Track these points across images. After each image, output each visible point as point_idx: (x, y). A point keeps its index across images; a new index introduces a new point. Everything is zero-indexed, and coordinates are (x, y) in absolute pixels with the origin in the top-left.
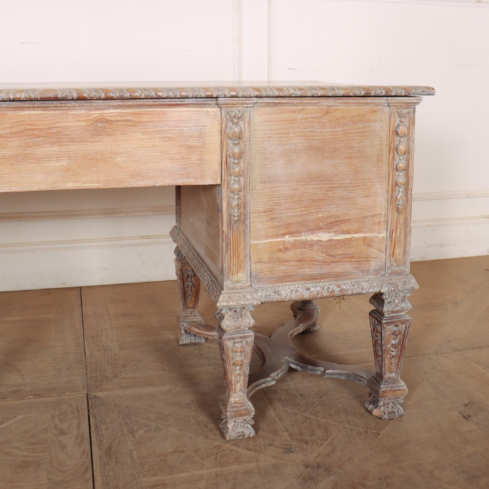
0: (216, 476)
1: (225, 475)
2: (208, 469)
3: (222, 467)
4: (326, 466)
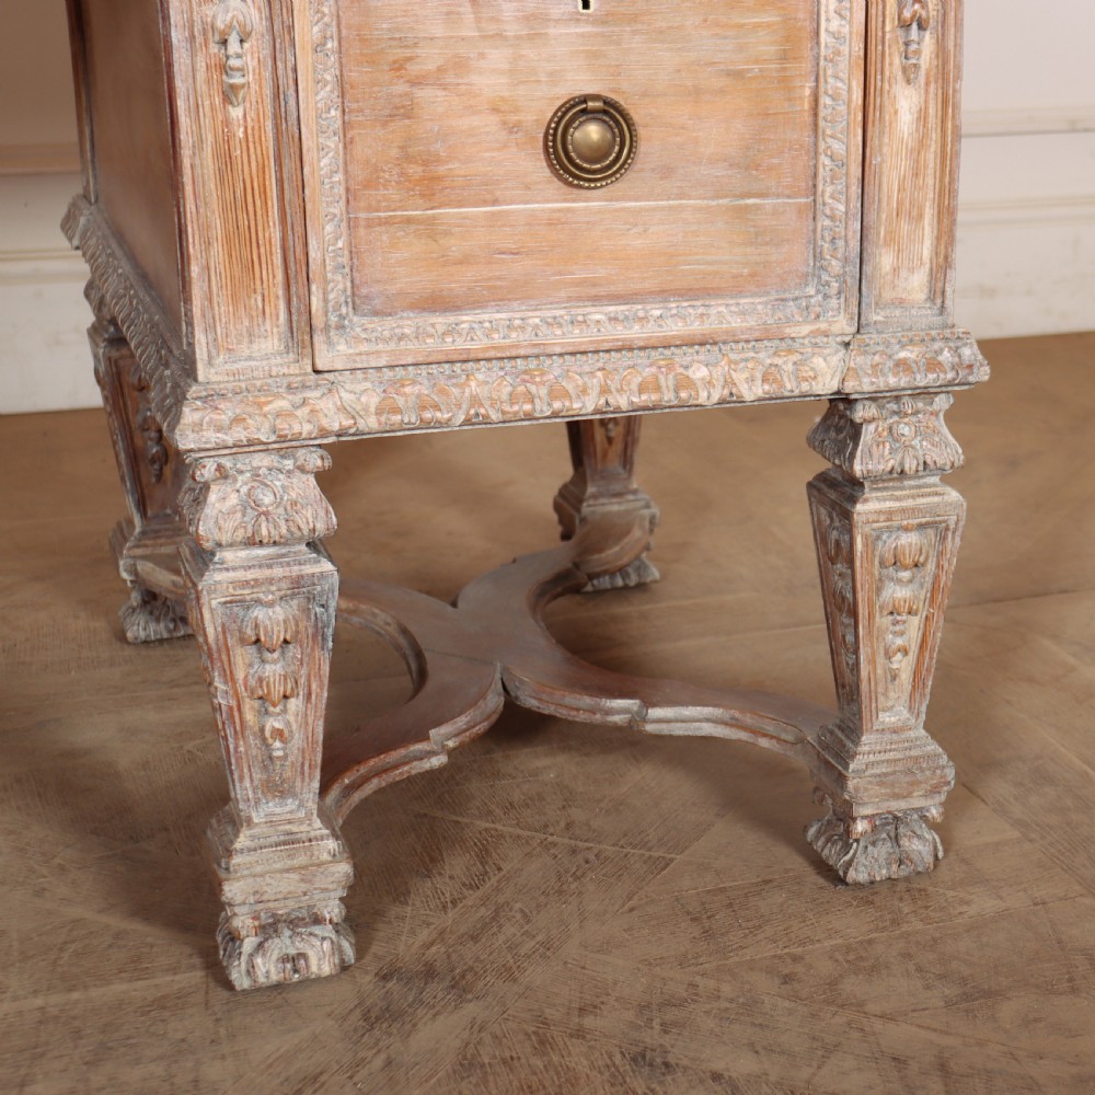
0: (40, 1022)
1: (75, 1018)
2: (15, 999)
3: (71, 989)
4: (457, 971)
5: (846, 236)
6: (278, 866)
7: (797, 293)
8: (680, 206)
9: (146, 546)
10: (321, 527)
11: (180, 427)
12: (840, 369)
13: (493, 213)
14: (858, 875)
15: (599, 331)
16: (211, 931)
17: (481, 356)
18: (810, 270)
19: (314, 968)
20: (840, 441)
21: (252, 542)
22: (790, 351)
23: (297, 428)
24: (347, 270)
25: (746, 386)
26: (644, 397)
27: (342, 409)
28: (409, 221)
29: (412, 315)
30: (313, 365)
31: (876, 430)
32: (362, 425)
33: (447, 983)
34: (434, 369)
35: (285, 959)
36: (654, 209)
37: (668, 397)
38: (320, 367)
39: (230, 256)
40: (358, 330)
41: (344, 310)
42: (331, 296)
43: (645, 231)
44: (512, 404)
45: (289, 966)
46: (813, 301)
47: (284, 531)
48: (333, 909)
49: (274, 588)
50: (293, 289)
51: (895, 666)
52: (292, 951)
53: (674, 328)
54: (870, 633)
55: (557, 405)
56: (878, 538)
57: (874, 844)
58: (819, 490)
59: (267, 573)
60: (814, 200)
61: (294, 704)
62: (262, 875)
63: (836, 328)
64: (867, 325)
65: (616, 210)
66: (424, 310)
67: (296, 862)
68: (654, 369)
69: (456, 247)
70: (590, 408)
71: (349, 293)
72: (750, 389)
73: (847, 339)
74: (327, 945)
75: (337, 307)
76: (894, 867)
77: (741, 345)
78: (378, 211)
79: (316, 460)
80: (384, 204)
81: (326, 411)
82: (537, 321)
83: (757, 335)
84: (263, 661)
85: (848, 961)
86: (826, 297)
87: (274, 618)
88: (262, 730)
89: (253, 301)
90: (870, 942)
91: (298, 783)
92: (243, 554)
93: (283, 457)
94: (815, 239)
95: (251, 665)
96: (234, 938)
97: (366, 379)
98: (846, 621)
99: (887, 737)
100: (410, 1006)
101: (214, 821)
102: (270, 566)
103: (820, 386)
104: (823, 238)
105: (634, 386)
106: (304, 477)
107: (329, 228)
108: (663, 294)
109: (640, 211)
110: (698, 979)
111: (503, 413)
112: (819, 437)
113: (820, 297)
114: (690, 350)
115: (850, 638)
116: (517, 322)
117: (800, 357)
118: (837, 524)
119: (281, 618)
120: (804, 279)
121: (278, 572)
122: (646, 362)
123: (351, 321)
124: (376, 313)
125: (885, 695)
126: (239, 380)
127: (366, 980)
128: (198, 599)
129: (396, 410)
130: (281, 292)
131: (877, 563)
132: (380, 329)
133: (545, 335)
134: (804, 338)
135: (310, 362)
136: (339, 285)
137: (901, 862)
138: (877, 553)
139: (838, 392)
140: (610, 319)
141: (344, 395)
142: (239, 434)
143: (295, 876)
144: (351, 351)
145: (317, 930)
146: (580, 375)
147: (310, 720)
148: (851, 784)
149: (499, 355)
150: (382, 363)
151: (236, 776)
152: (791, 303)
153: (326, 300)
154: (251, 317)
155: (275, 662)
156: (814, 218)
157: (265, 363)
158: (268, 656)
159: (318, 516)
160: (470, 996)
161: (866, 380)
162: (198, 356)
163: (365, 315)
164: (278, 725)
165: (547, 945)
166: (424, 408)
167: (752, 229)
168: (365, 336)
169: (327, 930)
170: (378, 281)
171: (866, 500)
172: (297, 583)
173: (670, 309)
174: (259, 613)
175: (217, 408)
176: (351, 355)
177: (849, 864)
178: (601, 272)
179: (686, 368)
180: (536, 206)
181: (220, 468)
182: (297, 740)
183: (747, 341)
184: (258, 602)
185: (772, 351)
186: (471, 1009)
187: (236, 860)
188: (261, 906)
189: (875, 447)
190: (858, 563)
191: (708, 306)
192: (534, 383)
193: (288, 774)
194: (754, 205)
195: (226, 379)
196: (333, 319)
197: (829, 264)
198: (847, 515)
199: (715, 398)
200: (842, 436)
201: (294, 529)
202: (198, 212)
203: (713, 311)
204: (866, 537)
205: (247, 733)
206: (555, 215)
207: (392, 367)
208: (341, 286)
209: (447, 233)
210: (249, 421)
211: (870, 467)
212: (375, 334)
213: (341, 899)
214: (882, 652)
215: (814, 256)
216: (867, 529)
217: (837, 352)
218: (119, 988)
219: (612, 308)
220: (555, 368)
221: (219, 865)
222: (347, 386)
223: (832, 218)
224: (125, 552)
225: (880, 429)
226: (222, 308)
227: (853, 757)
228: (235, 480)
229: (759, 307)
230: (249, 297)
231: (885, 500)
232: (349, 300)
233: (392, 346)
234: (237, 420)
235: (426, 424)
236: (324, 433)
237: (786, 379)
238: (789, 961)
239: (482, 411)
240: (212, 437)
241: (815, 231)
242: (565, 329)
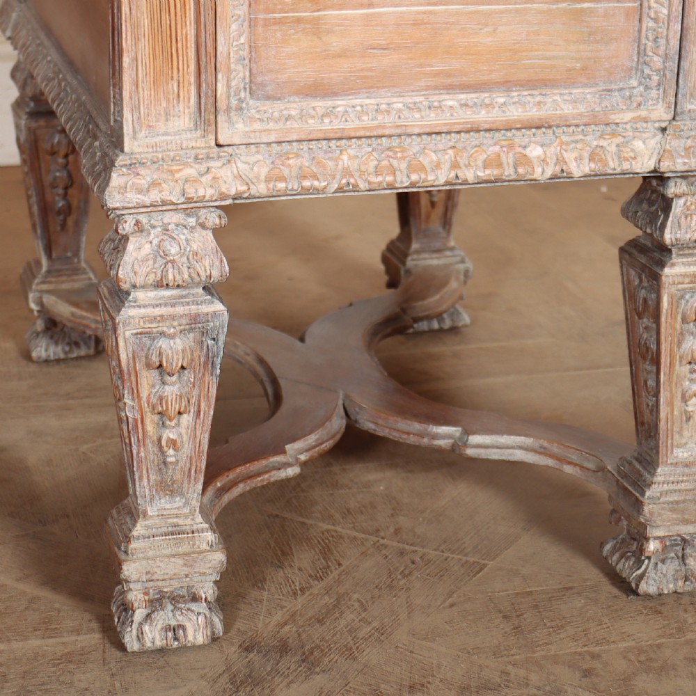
5: (667, 36)
6: (167, 552)
7: (621, 85)
8: (525, 9)
9: (50, 282)
10: (216, 274)
11: (109, 189)
12: (657, 151)
13: (368, 15)
14: (648, 587)
15: (452, 115)
16: (106, 601)
17: (353, 134)
18: (634, 65)
19: (190, 638)
20: (652, 213)
21: (160, 285)
22: (614, 134)
23: (201, 192)
24: (247, 61)
25: (575, 164)
26: (488, 172)
27: (239, 177)
28: (299, 21)
29: (297, 99)
30: (216, 140)
31: (685, 204)
32: (253, 191)
33: (298, 658)
34: (313, 145)
35: (168, 628)
36: (502, 12)
37: (509, 172)
38: (221, 142)
39: (154, 49)
40: (253, 111)
41: (243, 95)
42: (233, 83)
43: (494, 30)
44: (377, 175)
45: (170, 634)
46: (635, 91)
47: (186, 276)
48: (208, 590)
49: (175, 323)
50: (203, 77)
51: (690, 409)
52: (173, 623)
53: (516, 113)
54: (670, 379)
55: (414, 177)
56: (682, 297)
57: (663, 561)
58: (630, 254)
59: (171, 310)
60: (641, 5)
61: (186, 419)
62: (154, 559)
63: (654, 116)
64: (682, 113)
65: (471, 13)
66: (307, 95)
67: (181, 550)
68: (497, 148)
69: (335, 43)
70: (442, 180)
71: (247, 80)
72: (578, 166)
73: (664, 125)
74: (201, 619)
75: (237, 92)
76: (680, 583)
77: (571, 129)
78: (273, 12)
79: (214, 219)
80: (279, 7)
81: (225, 179)
82: (400, 105)
83: (586, 120)
84: (164, 383)
85: (639, 661)
86: (647, 88)
87: (175, 348)
88: (160, 440)
89: (170, 86)
90: (659, 646)
91: (186, 485)
92: (152, 294)
93: (188, 215)
94: (639, 38)
95: (153, 386)
96: (127, 608)
97: (258, 152)
98: (649, 368)
99: (680, 470)
100: (268, 674)
101: (114, 512)
102: (173, 305)
103: (639, 165)
104: (647, 38)
105: (480, 163)
106: (204, 232)
107: (234, 27)
108: (507, 85)
109: (490, 13)
110: (510, 668)
111: (370, 183)
112: (632, 209)
113: (641, 89)
114: (528, 133)
115: (651, 383)
116: (383, 107)
117: (622, 139)
118: (645, 284)
119: (180, 348)
120: (628, 73)
121: (179, 310)
122: (491, 142)
123: (247, 104)
124: (268, 98)
125: (680, 433)
126: (157, 152)
127: (232, 650)
128: (115, 330)
129: (282, 179)
130: (193, 80)
131: (679, 318)
132: (271, 111)
133: (406, 118)
134: (626, 123)
135: (214, 137)
136: (240, 74)
137: (686, 579)
138: (680, 311)
139: (655, 171)
140: (462, 105)
141: (240, 165)
142: (154, 196)
143: (180, 561)
144: (247, 129)
145: (194, 606)
146: (435, 152)
147: (198, 434)
148: (646, 509)
149: (368, 134)
150: (272, 139)
151: (137, 477)
152: (617, 93)
153: (229, 87)
154: (168, 100)
155: (173, 384)
156: (640, 20)
157: (177, 137)
158: (168, 379)
159: (214, 266)
160: (317, 670)
161: (679, 161)
162: (125, 131)
163: (258, 99)
164: (172, 436)
165: (381, 631)
166: (305, 177)
167: (585, 29)
168: (258, 116)
169: (202, 607)
170: (270, 71)
171: (673, 265)
172: (195, 319)
173: (513, 97)
174: (163, 343)
175: (138, 174)
176: (247, 132)
177: (641, 577)
178: (455, 65)
179: (525, 147)
180: (405, 8)
181: (137, 223)
182: (186, 450)
183: (577, 126)
184: (163, 334)
185: (599, 134)
186: (319, 680)
187: (134, 545)
188: (151, 584)
189: (683, 219)
190: (663, 319)
191: (545, 95)
192: (396, 158)
193: (178, 476)
194: (589, 8)
195: (146, 150)
196: (234, 102)
197: (652, 60)
198: (656, 277)
199: (549, 173)
200: (653, 208)
201: (194, 275)
202: (131, 13)
203: (548, 100)
204: (671, 297)
205: (148, 441)
206: (421, 16)
207: (279, 143)
208: (241, 75)
209: (329, 32)
210: (164, 185)
211: (679, 236)
212: (267, 115)
213: (216, 582)
214: (679, 396)
215: (639, 53)
216: (673, 289)
217: (655, 135)
218: (34, 643)
219: (462, 96)
220: (415, 145)
221: (119, 548)
222: (242, 158)
223: (656, 20)
224: (34, 287)
225: (689, 203)
226: (145, 92)
227: (649, 486)
228: (149, 234)
229: (588, 96)
230: (168, 84)
231: (689, 265)
232: (247, 86)
233: (280, 125)
234: (154, 184)
235: (306, 191)
236: (223, 197)
237: (609, 159)
238: (588, 657)
239: (352, 181)
240: (133, 198)
241: (640, 31)
242: (423, 114)
